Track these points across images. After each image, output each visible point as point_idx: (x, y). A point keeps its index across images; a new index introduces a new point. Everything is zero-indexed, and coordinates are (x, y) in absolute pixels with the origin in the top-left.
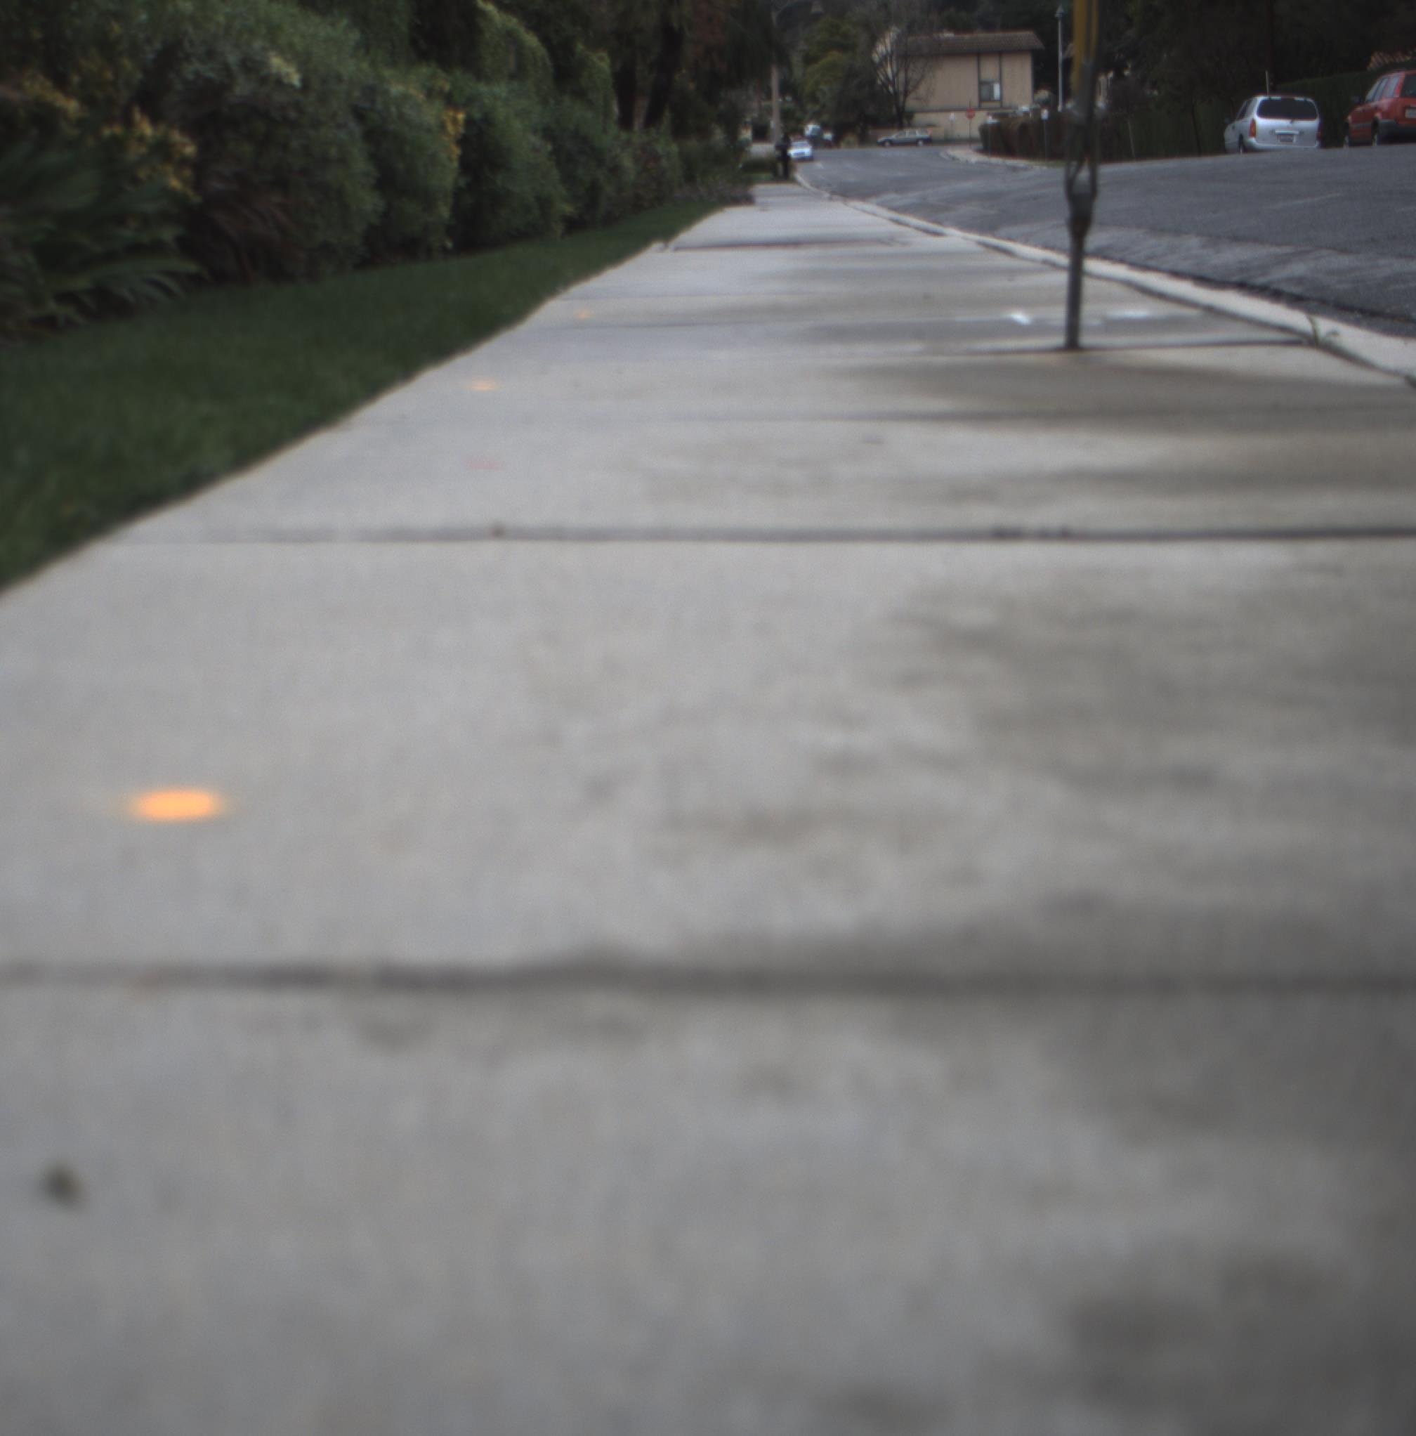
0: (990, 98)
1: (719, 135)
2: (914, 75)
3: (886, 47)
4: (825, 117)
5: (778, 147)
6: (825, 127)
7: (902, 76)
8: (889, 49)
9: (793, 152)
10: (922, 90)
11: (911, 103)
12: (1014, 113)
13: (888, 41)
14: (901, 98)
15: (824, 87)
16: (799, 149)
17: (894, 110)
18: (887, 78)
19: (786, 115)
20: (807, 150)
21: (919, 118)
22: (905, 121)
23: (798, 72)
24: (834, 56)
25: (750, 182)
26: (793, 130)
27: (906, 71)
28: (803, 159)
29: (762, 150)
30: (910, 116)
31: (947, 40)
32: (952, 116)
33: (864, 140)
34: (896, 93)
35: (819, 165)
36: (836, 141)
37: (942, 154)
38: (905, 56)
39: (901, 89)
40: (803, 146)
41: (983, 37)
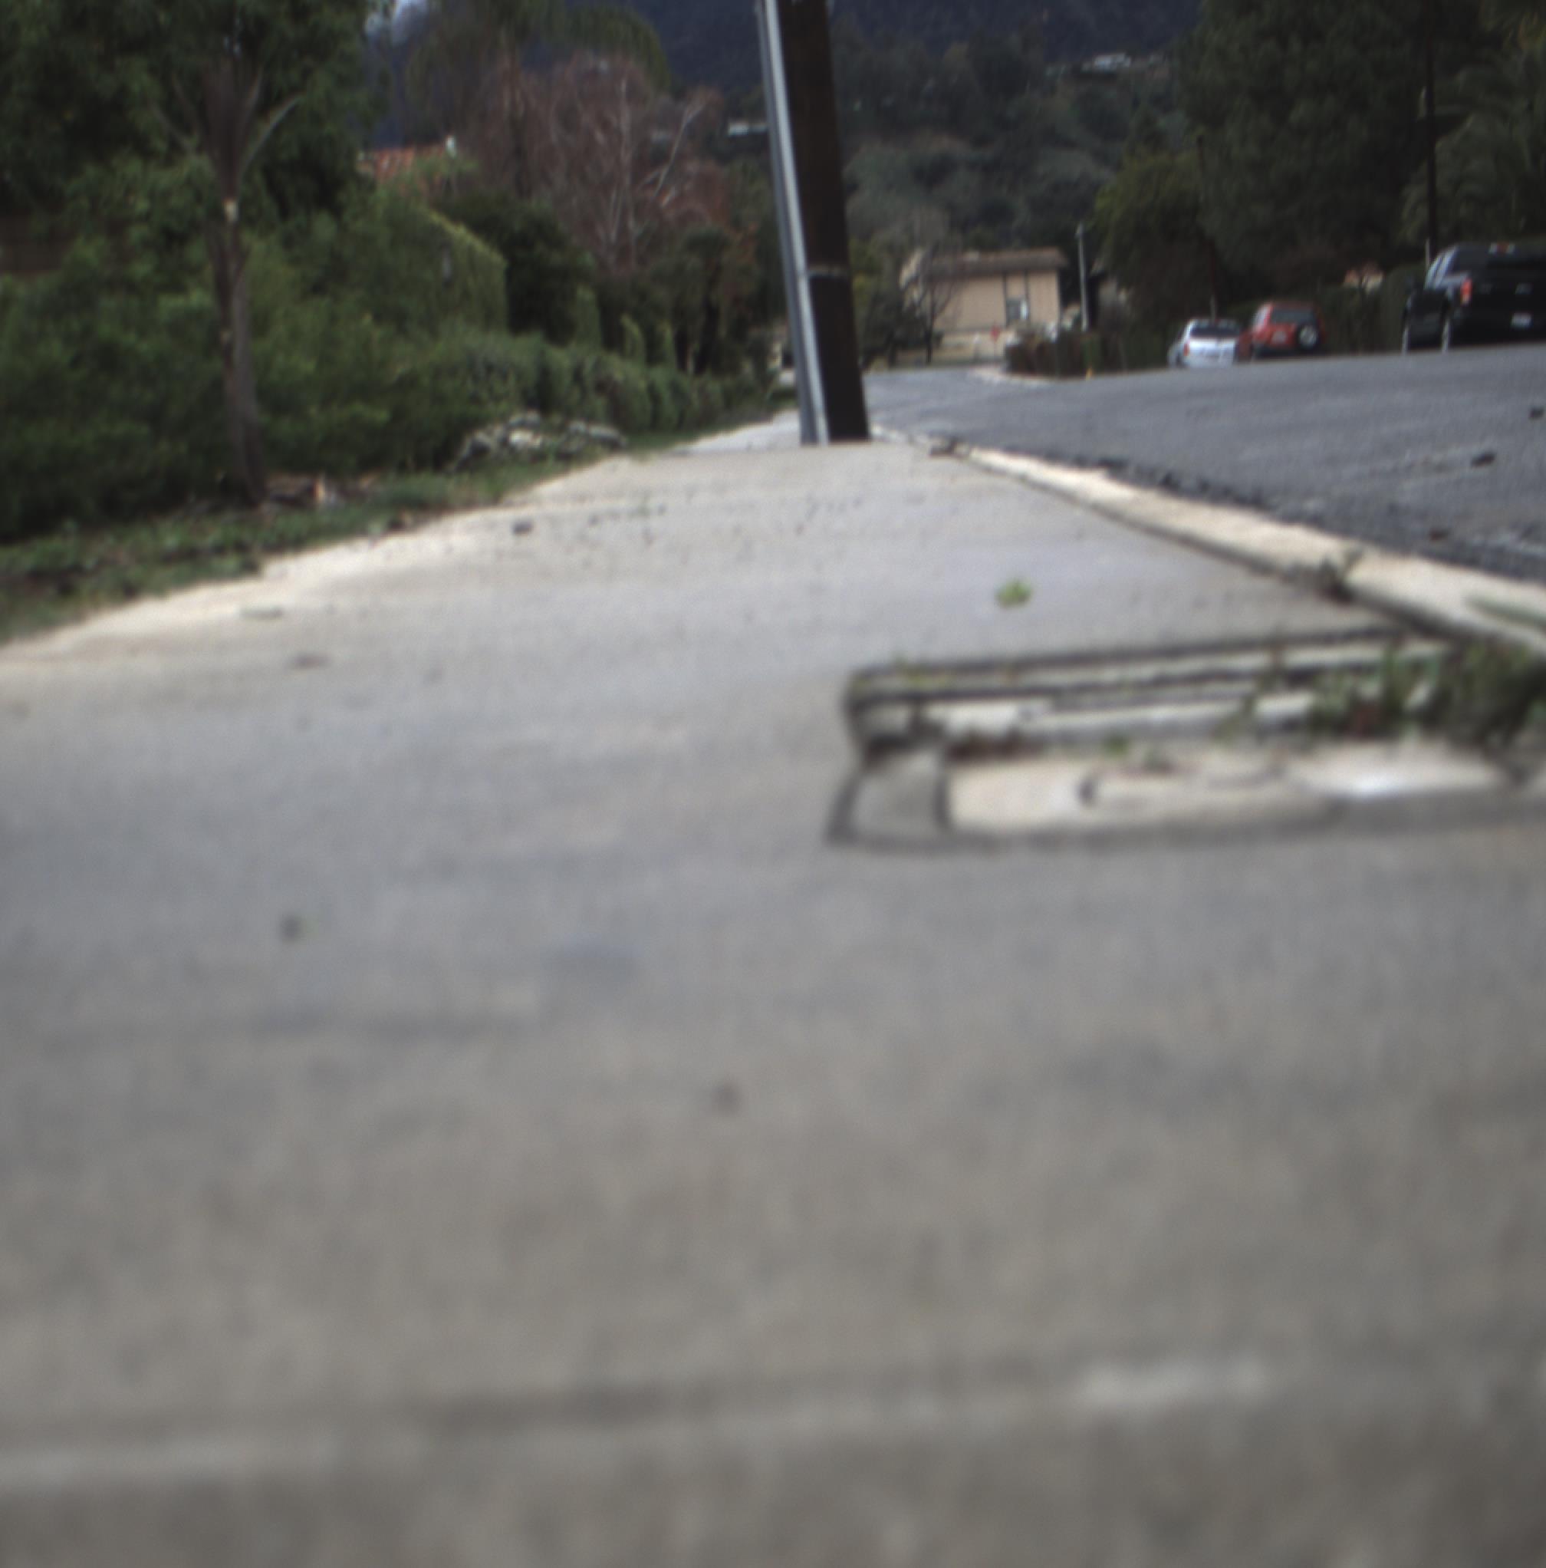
0: (1017, 317)
2: (941, 297)
3: (911, 270)
7: (928, 299)
8: (914, 272)
10: (949, 311)
11: (938, 325)
12: (1041, 332)
13: (913, 264)
14: (928, 322)
17: (922, 333)
18: (914, 302)
21: (948, 340)
22: (934, 344)
27: (933, 293)
30: (939, 337)
31: (972, 261)
32: (979, 336)
33: (894, 363)
34: (923, 316)
38: (931, 278)
39: (928, 311)
41: (1009, 257)
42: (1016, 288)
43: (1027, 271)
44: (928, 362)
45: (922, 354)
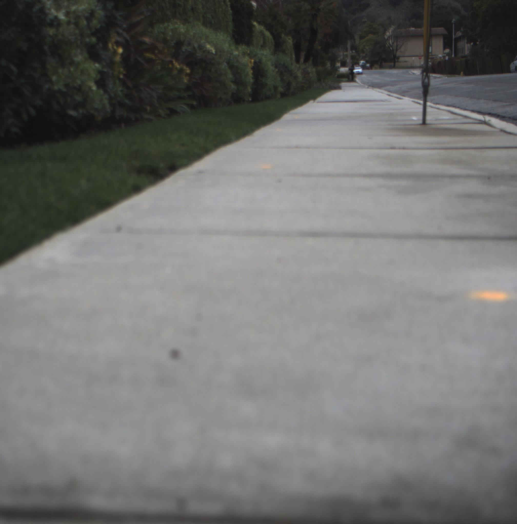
1: (328, 65)
3: (390, 33)
4: (367, 59)
5: (350, 69)
6: (367, 62)
7: (395, 44)
8: (391, 34)
9: (355, 71)
10: (402, 49)
11: (398, 54)
12: (436, 57)
13: (390, 31)
14: (395, 52)
15: (367, 48)
16: (358, 70)
17: (392, 56)
18: (390, 44)
19: (353, 58)
20: (360, 70)
21: (401, 59)
22: (396, 60)
23: (357, 41)
24: (371, 36)
25: (340, 82)
26: (355, 63)
28: (359, 73)
29: (343, 70)
30: (398, 58)
31: (412, 31)
32: (413, 58)
33: (381, 67)
34: (393, 50)
35: (364, 76)
36: (371, 68)
37: (410, 72)
38: (396, 37)
39: (395, 48)
40: (359, 69)
44: (394, 67)
45: (392, 64)
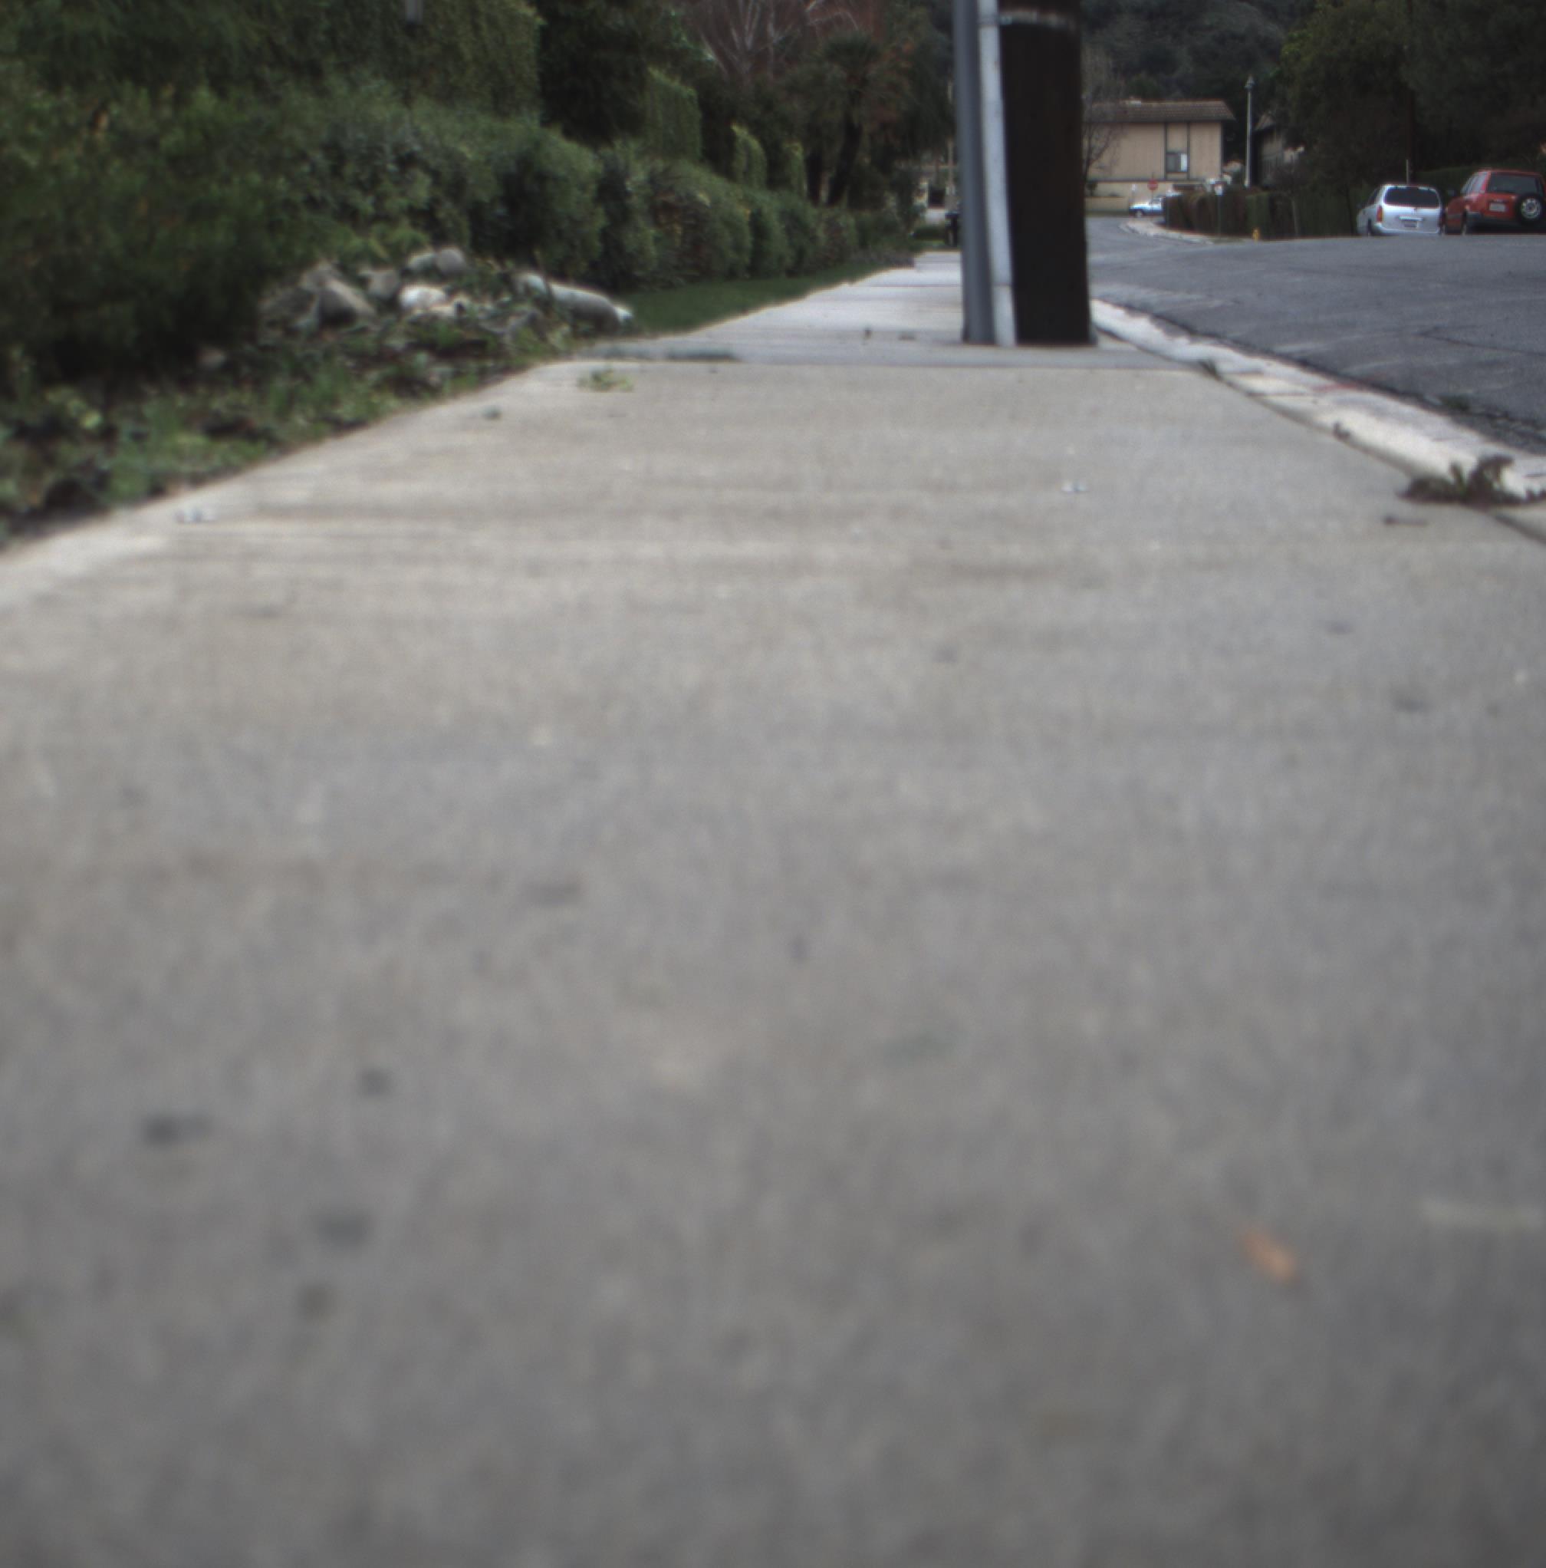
0: (1177, 169)
1: (892, 203)
2: (1099, 142)
5: (952, 214)
10: (1105, 159)
11: (1093, 172)
12: (1202, 186)
21: (1102, 188)
27: (1093, 138)
31: (1134, 108)
37: (1122, 227)
41: (1171, 106)
42: (1177, 139)
43: (1189, 122)
